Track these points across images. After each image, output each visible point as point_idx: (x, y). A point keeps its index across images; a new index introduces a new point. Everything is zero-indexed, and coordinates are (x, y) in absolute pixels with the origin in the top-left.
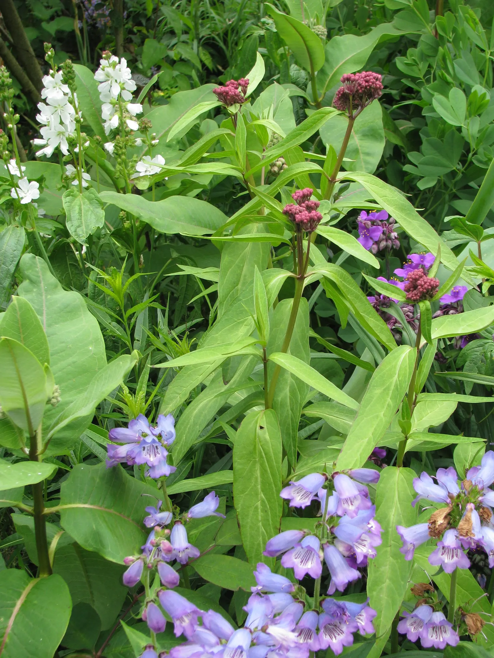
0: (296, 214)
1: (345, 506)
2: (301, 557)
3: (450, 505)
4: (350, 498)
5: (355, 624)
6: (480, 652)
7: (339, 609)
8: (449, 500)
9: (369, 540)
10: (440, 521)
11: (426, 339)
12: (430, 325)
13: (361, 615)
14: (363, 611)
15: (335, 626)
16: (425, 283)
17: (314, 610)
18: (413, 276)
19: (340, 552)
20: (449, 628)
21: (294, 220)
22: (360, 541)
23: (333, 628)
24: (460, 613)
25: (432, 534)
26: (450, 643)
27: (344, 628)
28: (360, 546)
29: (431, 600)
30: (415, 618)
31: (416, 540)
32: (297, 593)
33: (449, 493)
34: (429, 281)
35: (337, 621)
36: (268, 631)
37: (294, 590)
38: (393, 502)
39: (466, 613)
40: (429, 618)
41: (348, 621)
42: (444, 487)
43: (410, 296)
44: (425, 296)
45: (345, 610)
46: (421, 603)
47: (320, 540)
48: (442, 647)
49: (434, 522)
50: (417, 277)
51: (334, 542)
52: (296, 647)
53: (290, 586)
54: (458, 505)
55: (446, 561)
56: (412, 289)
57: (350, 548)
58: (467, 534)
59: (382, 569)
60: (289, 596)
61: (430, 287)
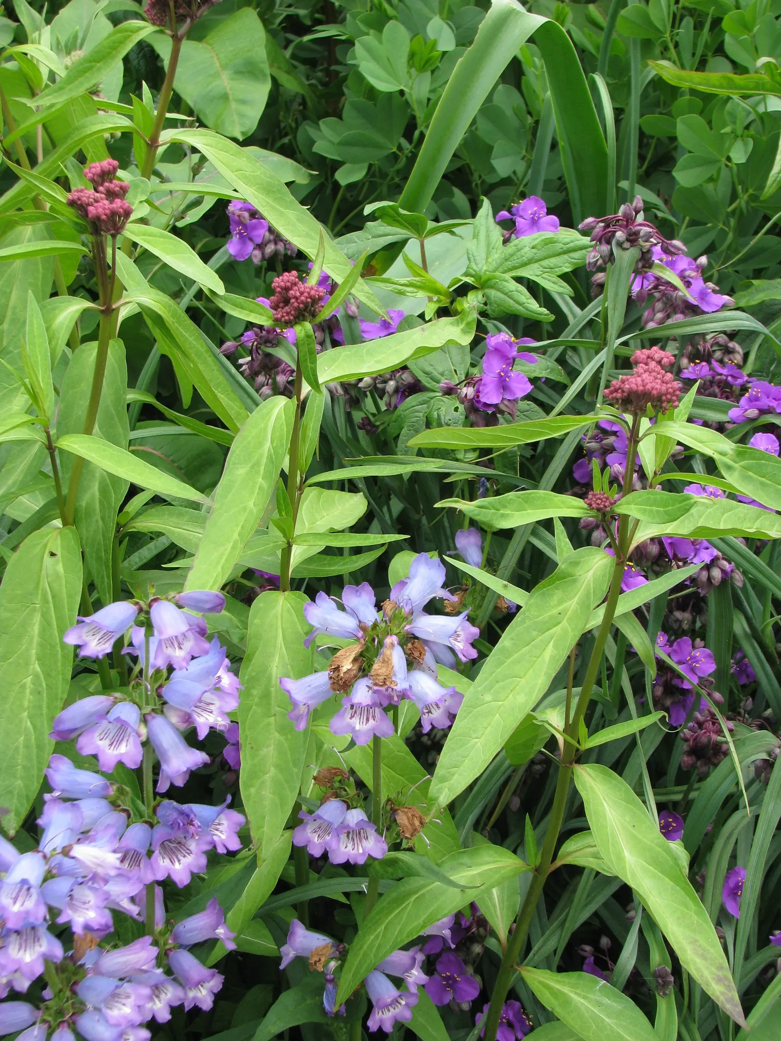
0: (88, 205)
1: (169, 651)
2: (110, 737)
3: (362, 641)
4: (176, 637)
5: (208, 838)
6: (422, 865)
7: (181, 817)
8: (360, 634)
9: (217, 703)
10: (347, 665)
11: (310, 384)
12: (314, 362)
13: (219, 824)
14: (222, 816)
15: (179, 843)
16: (302, 293)
17: (146, 822)
18: (282, 284)
19: (173, 726)
20: (371, 833)
21: (87, 214)
22: (201, 704)
23: (176, 847)
24: (389, 808)
25: (336, 686)
26: (375, 855)
27: (193, 845)
28: (204, 714)
29: (344, 793)
30: (319, 822)
31: (312, 698)
32: (118, 798)
33: (360, 622)
34: (308, 290)
35: (180, 835)
36: (73, 853)
37: (112, 793)
38: (275, 646)
39: (396, 807)
40: (341, 820)
41: (197, 834)
42: (354, 613)
43: (279, 316)
44: (304, 315)
45: (192, 816)
46: (328, 798)
47: (140, 708)
48: (361, 861)
49: (337, 669)
50: (289, 284)
51: (165, 710)
52: (119, 875)
53: (106, 787)
54: (374, 640)
55: (358, 727)
56: (281, 305)
57: (188, 718)
58: (384, 683)
59: (264, 751)
60: (104, 803)
61: (309, 300)
